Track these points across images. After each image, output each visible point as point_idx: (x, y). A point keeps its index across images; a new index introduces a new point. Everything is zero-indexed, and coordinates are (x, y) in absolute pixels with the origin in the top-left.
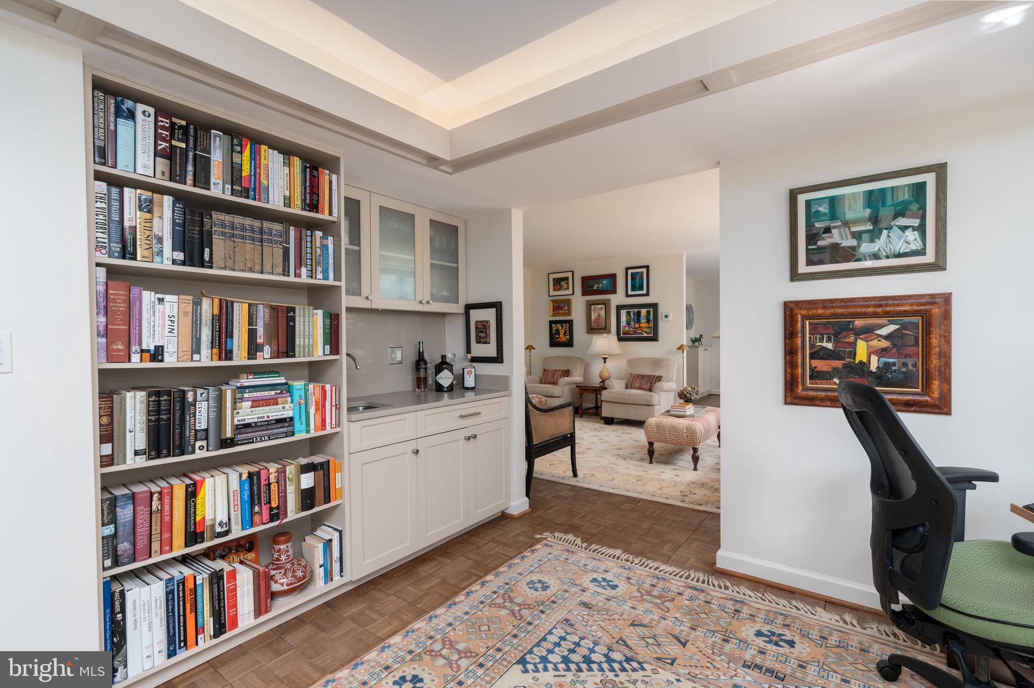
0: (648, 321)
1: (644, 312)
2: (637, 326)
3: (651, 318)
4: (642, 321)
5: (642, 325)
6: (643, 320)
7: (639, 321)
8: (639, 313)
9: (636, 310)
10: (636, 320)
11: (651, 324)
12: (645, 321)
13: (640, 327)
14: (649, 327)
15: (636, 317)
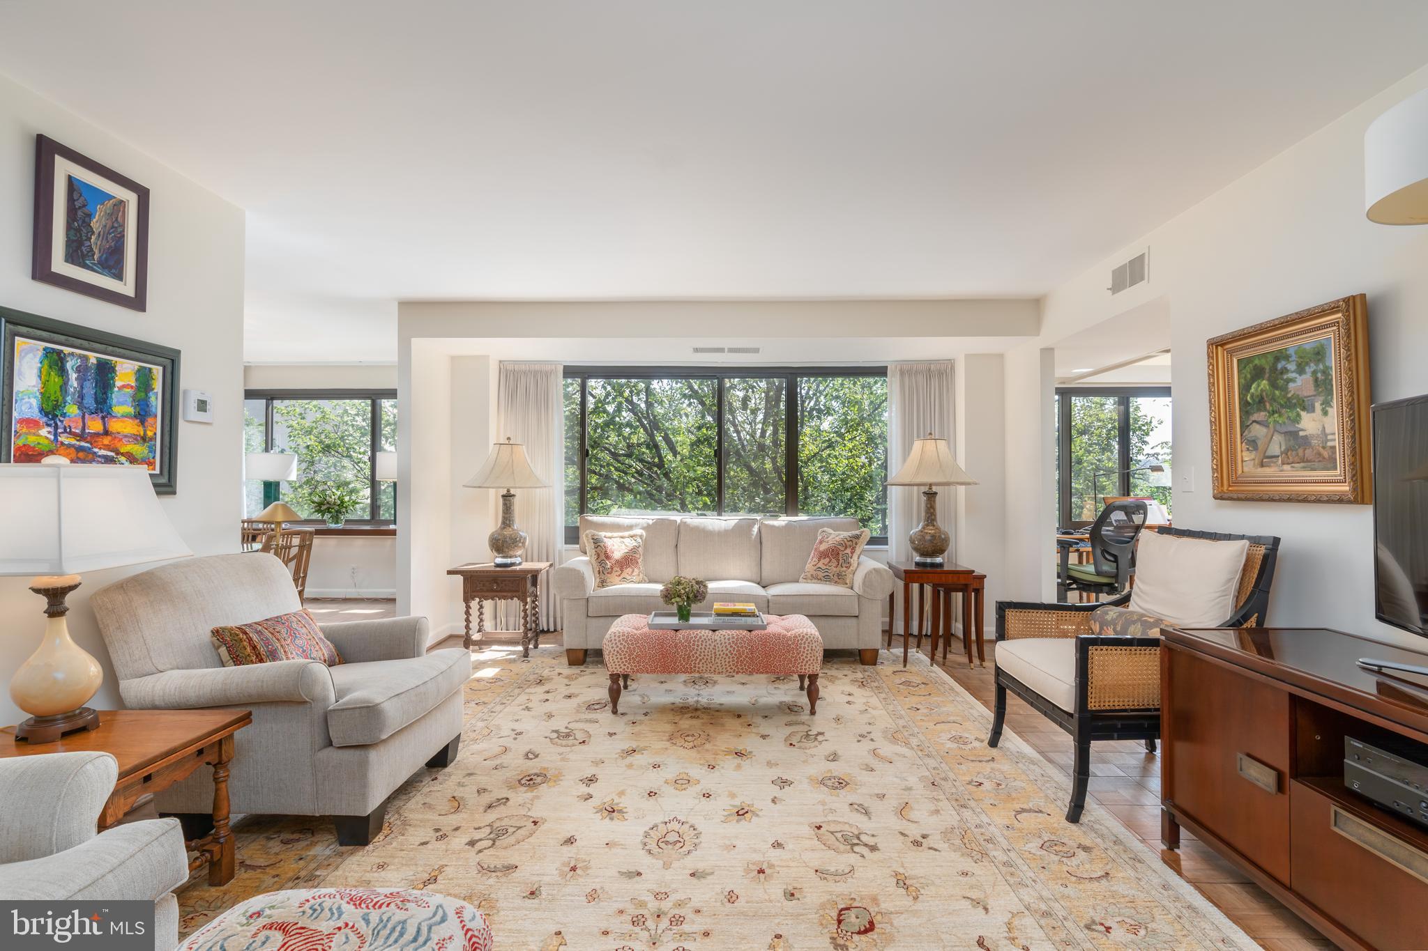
0: (142, 415)
1: (126, 371)
2: (95, 425)
3: (156, 401)
4: (119, 410)
5: (115, 426)
6: (122, 406)
7: (102, 406)
8: (104, 373)
9: (93, 358)
10: (90, 402)
11: (156, 427)
12: (130, 410)
13: (106, 433)
14: (144, 439)
15: (90, 390)
